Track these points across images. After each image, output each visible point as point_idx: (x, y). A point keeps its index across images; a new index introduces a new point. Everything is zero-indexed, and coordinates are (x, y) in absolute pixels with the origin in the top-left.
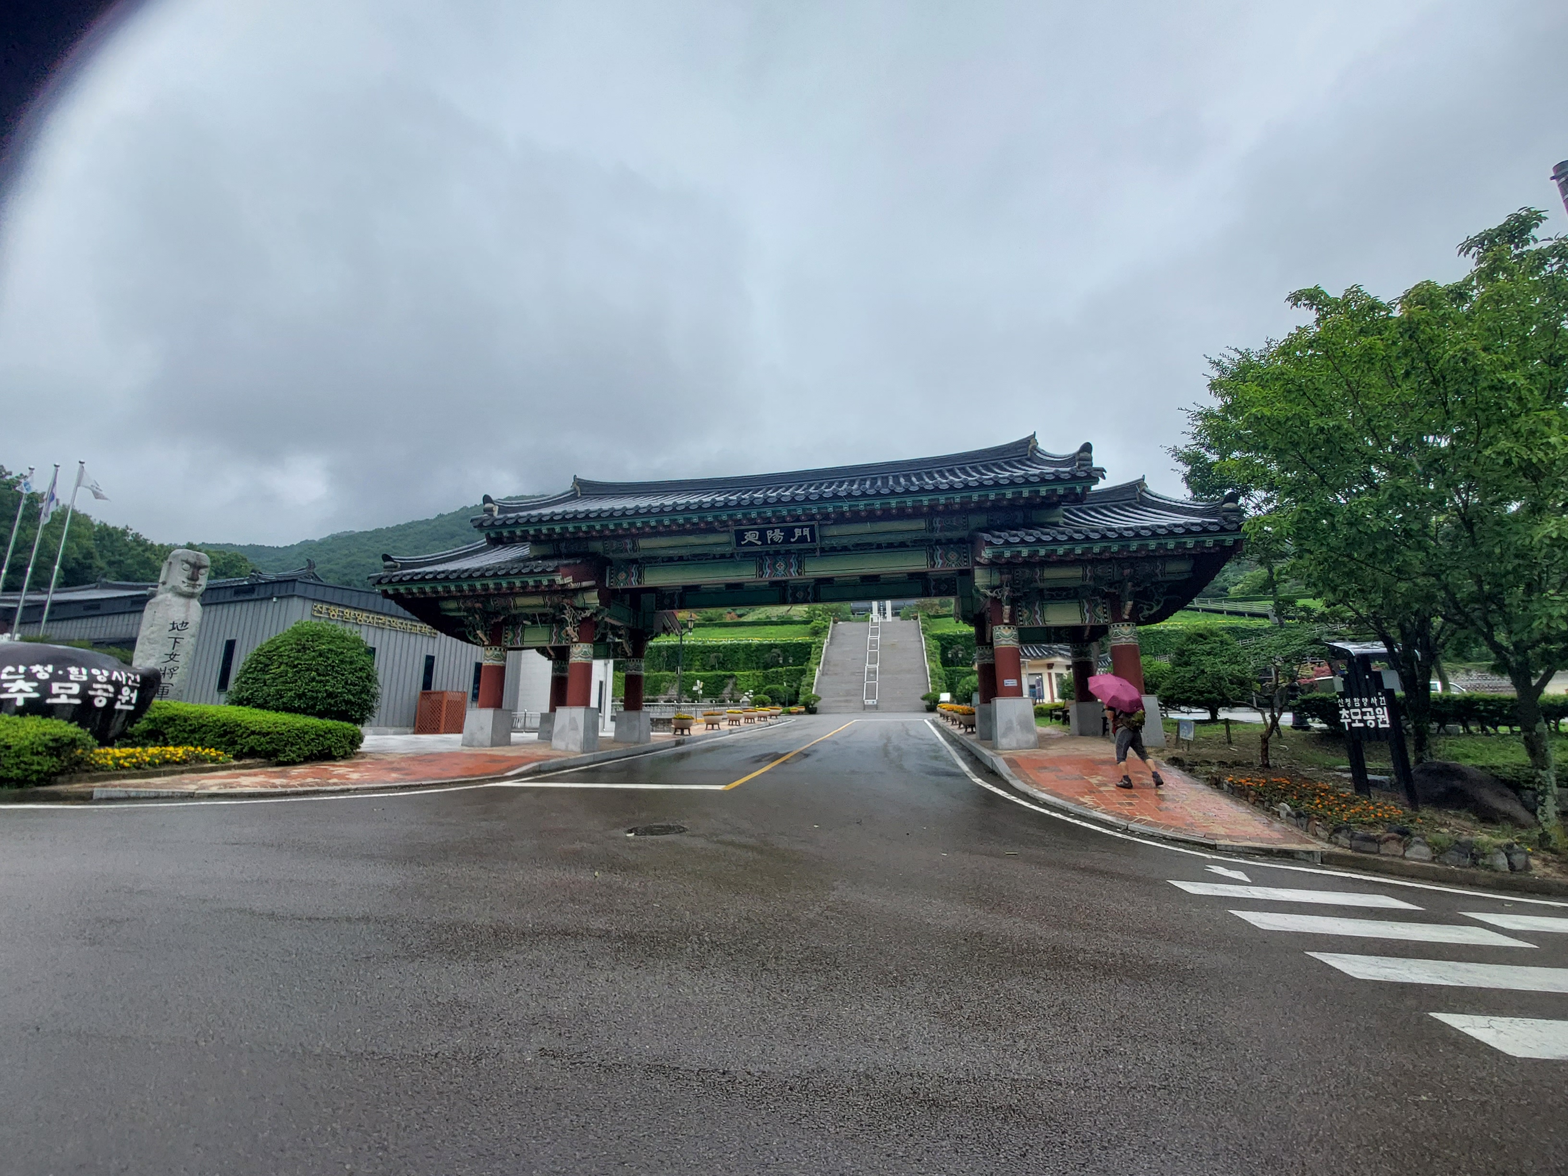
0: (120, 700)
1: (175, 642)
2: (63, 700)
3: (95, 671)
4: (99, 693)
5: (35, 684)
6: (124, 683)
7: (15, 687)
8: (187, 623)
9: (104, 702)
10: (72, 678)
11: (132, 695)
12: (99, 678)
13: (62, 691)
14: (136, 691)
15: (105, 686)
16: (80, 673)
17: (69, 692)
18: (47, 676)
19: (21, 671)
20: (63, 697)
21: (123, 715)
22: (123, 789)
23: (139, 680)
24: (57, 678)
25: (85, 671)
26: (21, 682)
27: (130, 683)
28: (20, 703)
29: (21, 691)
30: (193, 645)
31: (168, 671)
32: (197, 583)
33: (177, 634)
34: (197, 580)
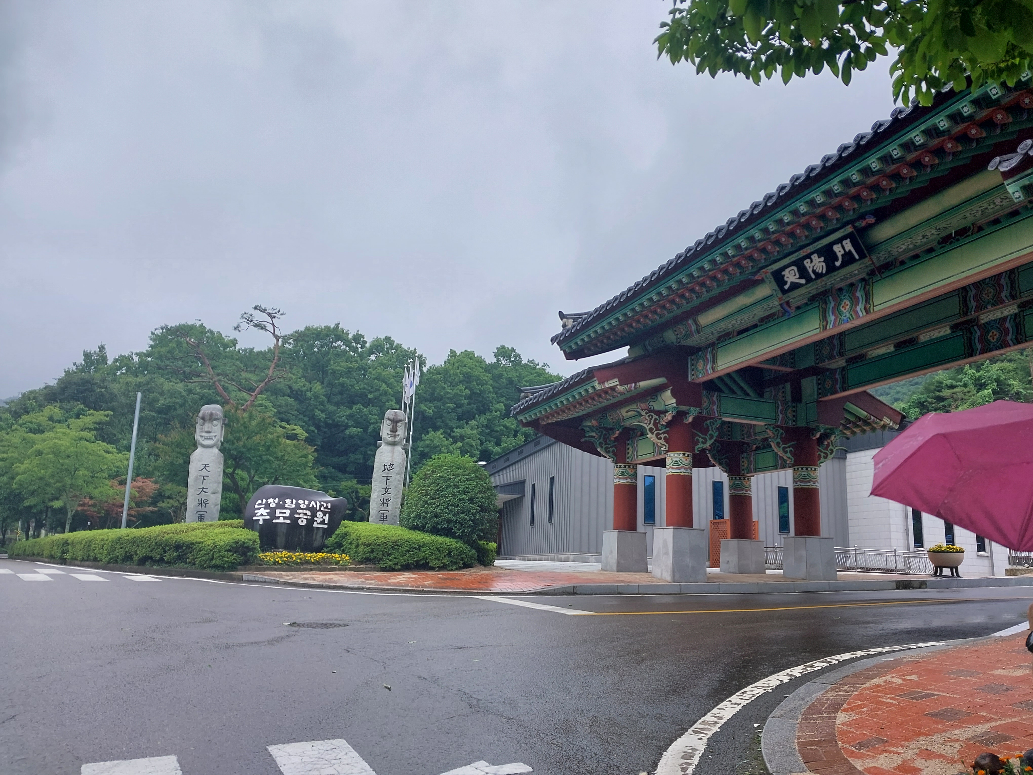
0: (316, 521)
1: (387, 479)
2: (281, 520)
3: (300, 502)
4: (301, 516)
5: (268, 511)
6: (318, 509)
7: (259, 512)
8: (393, 465)
9: (305, 522)
10: (287, 506)
11: (324, 518)
12: (302, 506)
13: (281, 515)
14: (327, 515)
15: (305, 511)
16: (292, 503)
17: (284, 515)
18: (275, 505)
19: (264, 503)
20: (281, 518)
21: (321, 531)
22: (259, 576)
23: (329, 507)
24: (279, 506)
25: (294, 501)
26: (262, 509)
27: (322, 509)
28: (261, 522)
29: (262, 515)
30: (399, 481)
31: (385, 501)
32: (397, 434)
33: (388, 473)
34: (397, 431)
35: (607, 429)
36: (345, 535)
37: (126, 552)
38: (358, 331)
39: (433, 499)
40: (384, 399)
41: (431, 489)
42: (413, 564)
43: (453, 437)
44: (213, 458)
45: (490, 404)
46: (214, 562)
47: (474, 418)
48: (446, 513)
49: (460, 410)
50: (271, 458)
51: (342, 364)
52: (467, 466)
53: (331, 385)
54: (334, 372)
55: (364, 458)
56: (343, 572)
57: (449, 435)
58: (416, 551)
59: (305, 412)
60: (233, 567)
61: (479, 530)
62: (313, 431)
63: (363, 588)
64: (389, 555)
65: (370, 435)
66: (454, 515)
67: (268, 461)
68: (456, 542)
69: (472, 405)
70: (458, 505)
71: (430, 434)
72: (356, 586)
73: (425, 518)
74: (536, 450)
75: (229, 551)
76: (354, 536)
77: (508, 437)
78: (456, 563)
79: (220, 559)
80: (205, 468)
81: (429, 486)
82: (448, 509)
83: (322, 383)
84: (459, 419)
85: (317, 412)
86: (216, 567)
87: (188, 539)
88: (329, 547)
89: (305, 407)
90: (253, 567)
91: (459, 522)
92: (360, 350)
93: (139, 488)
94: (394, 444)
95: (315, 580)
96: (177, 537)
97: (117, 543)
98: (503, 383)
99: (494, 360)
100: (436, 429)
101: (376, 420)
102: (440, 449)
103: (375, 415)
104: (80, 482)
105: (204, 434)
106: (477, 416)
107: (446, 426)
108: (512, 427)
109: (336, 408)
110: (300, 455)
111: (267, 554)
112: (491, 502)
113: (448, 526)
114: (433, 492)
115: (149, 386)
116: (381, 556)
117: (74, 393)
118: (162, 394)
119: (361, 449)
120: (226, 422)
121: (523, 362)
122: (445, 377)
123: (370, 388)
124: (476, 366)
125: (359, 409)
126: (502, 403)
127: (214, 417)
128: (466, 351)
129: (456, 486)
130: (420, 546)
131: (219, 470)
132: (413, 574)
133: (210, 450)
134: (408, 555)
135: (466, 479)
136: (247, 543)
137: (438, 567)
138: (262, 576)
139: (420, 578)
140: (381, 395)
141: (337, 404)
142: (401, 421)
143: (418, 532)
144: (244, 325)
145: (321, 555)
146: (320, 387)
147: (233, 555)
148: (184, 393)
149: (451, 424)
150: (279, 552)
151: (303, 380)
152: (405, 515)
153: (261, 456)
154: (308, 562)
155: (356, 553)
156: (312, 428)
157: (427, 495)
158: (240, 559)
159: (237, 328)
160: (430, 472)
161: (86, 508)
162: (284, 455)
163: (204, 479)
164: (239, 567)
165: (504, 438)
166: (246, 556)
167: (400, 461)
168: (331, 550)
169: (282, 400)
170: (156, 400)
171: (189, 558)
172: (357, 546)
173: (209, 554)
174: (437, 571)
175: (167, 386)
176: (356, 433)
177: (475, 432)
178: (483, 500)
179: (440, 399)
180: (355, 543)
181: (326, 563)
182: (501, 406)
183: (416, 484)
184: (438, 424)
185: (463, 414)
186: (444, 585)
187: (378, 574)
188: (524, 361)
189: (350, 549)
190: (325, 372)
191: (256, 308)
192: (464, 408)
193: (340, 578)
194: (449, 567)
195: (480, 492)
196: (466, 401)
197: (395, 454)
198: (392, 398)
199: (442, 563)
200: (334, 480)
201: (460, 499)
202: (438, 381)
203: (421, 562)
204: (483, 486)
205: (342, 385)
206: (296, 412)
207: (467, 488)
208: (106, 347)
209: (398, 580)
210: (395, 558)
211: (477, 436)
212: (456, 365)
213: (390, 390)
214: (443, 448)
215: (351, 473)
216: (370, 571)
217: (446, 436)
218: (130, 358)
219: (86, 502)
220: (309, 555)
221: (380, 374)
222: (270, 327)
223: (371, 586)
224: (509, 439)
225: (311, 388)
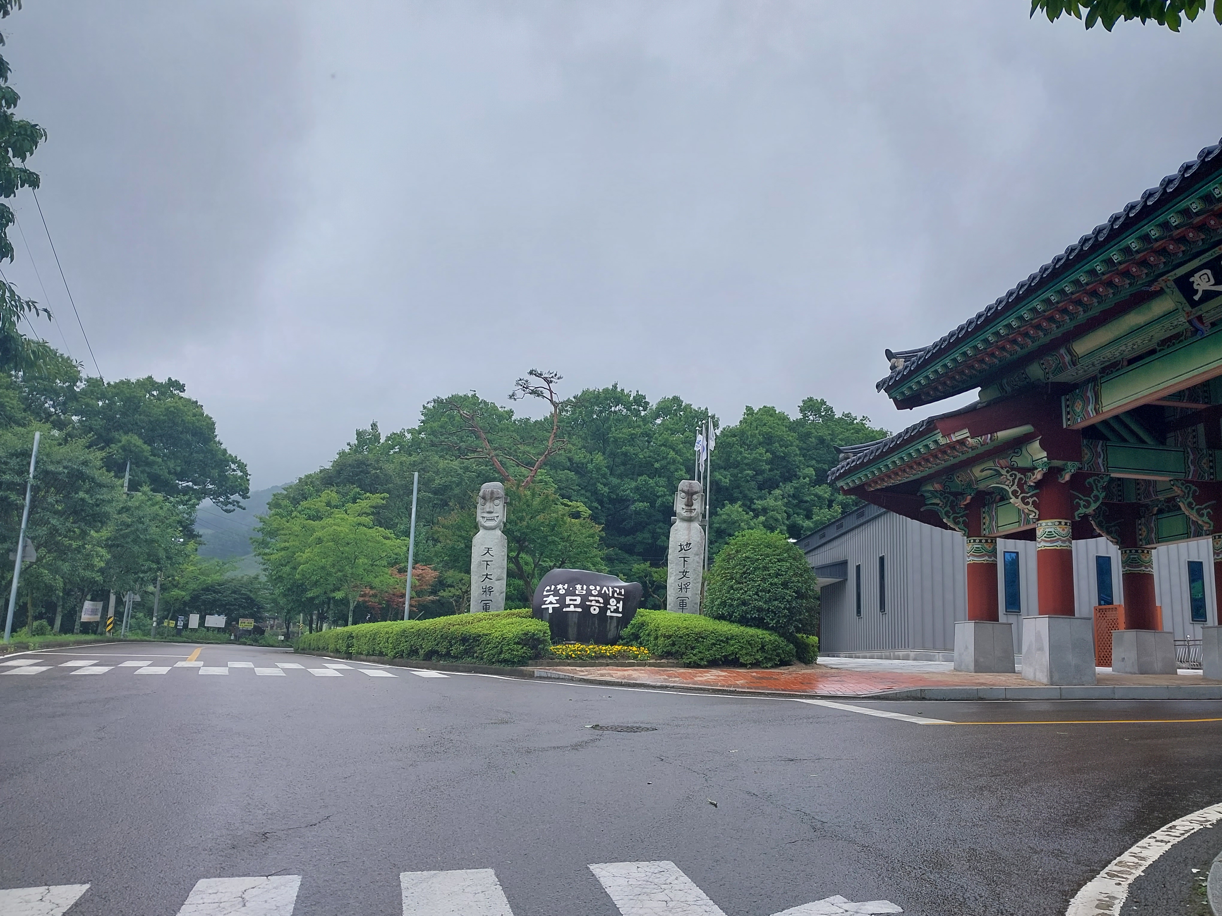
0: (610, 609)
1: (685, 561)
2: (572, 608)
3: (592, 587)
4: (593, 603)
5: (558, 598)
6: (611, 595)
7: (548, 600)
8: (690, 544)
9: (597, 610)
10: (577, 592)
11: (618, 605)
12: (593, 592)
13: (572, 602)
14: (621, 602)
15: (597, 598)
16: (582, 589)
17: (575, 603)
18: (564, 591)
19: (552, 589)
20: (572, 606)
21: (615, 620)
22: (552, 671)
23: (623, 593)
24: (569, 593)
25: (585, 587)
26: (552, 596)
27: (616, 595)
28: (551, 611)
29: (551, 603)
30: (698, 562)
31: (683, 586)
32: (693, 508)
33: (685, 554)
34: (692, 505)
35: (956, 495)
36: (642, 625)
37: (412, 646)
38: (638, 392)
39: (739, 583)
40: (672, 468)
41: (737, 572)
42: (721, 660)
43: (753, 510)
44: (496, 541)
45: (797, 470)
46: (502, 656)
47: (778, 487)
48: (756, 600)
49: (760, 478)
50: (557, 539)
51: (624, 431)
52: (777, 543)
53: (613, 455)
54: (616, 440)
55: (653, 537)
56: (643, 668)
57: (749, 508)
58: (723, 644)
59: (586, 486)
60: (523, 661)
61: (796, 620)
62: (597, 508)
63: (667, 687)
64: (693, 648)
65: (658, 511)
66: (765, 603)
67: (554, 542)
68: (770, 635)
69: (776, 471)
70: (769, 591)
71: (726, 508)
72: (659, 684)
73: (731, 605)
74: (859, 523)
75: (518, 643)
76: (651, 626)
77: (821, 509)
78: (770, 660)
79: (509, 653)
80: (488, 552)
81: (733, 568)
82: (758, 595)
83: (604, 454)
84: (760, 488)
85: (600, 486)
86: (505, 661)
87: (474, 631)
88: (624, 639)
89: (586, 481)
90: (545, 662)
91: (772, 611)
92: (643, 413)
93: (418, 576)
94: (690, 520)
95: (612, 676)
96: (463, 629)
97: (402, 636)
98: (812, 443)
99: (800, 416)
100: (733, 501)
101: (664, 492)
102: (739, 525)
103: (663, 486)
104: (361, 571)
105: (485, 515)
106: (781, 484)
107: (745, 497)
108: (826, 495)
109: (619, 481)
110: (587, 535)
111: (558, 647)
112: (810, 586)
113: (759, 615)
114: (738, 576)
115: (424, 465)
116: (684, 650)
117: (349, 476)
118: (437, 473)
119: (650, 527)
120: (508, 501)
121: (836, 417)
122: (741, 440)
123: (656, 456)
124: (778, 424)
125: (645, 481)
126: (812, 467)
127: (495, 496)
128: (765, 407)
129: (765, 568)
130: (727, 639)
131: (503, 554)
132: (722, 671)
133: (493, 532)
134: (714, 649)
135: (777, 559)
136: (537, 634)
137: (750, 664)
138: (554, 672)
139: (730, 676)
140: (669, 463)
141: (621, 476)
142: (696, 493)
143: (723, 622)
144: (520, 393)
145: (617, 648)
146: (602, 458)
147: (522, 648)
148: (460, 471)
149: (751, 495)
150: (571, 644)
151: (583, 450)
152: (707, 601)
153: (546, 537)
154: (603, 656)
155: (655, 645)
156: (596, 504)
157: (732, 578)
158: (530, 652)
159: (512, 396)
160: (734, 552)
161: (367, 599)
162: (570, 535)
163: (487, 564)
164: (530, 662)
165: (815, 510)
166: (537, 649)
167: (698, 539)
168: (627, 642)
169: (562, 474)
170: (431, 480)
171: (476, 652)
172: (656, 638)
173: (497, 647)
174: (750, 668)
175: (442, 464)
176: (642, 508)
177: (780, 503)
178: (800, 585)
179: (737, 465)
180: (653, 634)
181: (623, 657)
182: (811, 471)
183: (719, 566)
184: (735, 495)
185: (765, 481)
186: (759, 685)
187: (682, 670)
188: (838, 415)
189: (648, 641)
190: (606, 441)
191: (531, 373)
192: (765, 475)
193: (640, 675)
194: (763, 664)
195: (795, 575)
196: (768, 467)
197: (692, 532)
198: (682, 467)
199: (755, 659)
200: (621, 562)
201: (771, 584)
202: (734, 444)
203: (730, 658)
204: (798, 568)
205: (625, 454)
206: (578, 487)
207: (779, 570)
208: (378, 424)
209: (705, 678)
210: (700, 652)
211: (783, 507)
212: (755, 424)
213: (679, 457)
214: (743, 524)
215: (639, 554)
216: (673, 667)
217: (745, 508)
218: (402, 435)
219: (367, 592)
220: (604, 648)
221: (667, 440)
222: (547, 394)
223: (675, 685)
224: (822, 511)
225: (592, 460)
